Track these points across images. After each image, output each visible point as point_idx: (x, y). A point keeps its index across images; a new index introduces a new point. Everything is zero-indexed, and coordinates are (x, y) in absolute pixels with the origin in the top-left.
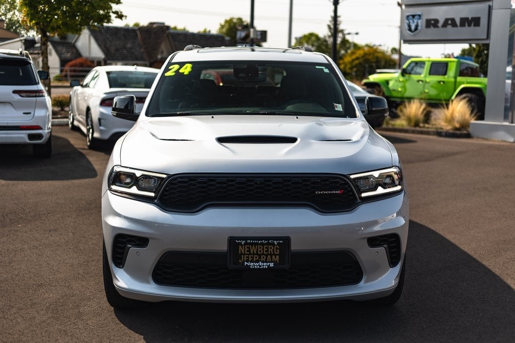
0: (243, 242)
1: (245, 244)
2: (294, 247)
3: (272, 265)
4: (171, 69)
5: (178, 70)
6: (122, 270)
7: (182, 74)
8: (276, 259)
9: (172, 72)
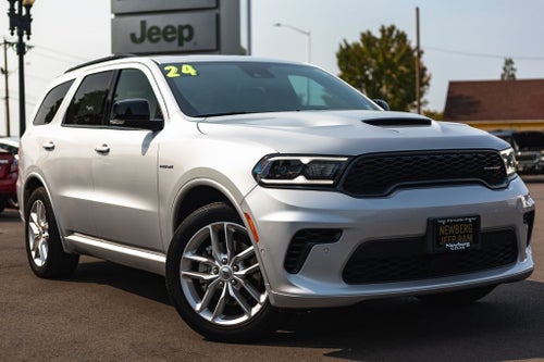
0: (444, 222)
1: (447, 223)
2: (484, 225)
3: (468, 245)
4: (169, 71)
5: (179, 71)
6: (298, 275)
7: (190, 75)
8: (470, 238)
9: (173, 73)
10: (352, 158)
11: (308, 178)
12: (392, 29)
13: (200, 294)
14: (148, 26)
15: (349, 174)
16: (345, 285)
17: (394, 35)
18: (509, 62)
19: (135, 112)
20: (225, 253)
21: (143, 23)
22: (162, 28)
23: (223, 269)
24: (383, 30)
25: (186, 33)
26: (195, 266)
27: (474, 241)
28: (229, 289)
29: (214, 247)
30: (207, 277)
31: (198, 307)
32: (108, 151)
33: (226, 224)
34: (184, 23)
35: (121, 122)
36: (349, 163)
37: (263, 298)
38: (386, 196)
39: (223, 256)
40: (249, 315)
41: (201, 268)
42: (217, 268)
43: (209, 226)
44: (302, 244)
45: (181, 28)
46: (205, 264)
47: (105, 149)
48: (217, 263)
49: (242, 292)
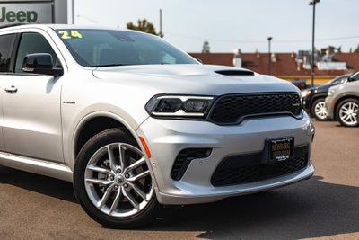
0: (275, 142)
1: (277, 143)
3: (288, 157)
4: (62, 35)
5: (70, 35)
6: (180, 181)
7: (77, 37)
8: (289, 152)
9: (65, 36)
10: (216, 98)
11: (186, 111)
12: (145, 22)
13: (100, 195)
14: (7, 11)
15: (215, 109)
16: (213, 188)
17: (146, 26)
18: (206, 43)
19: (39, 63)
20: (119, 164)
21: (4, 9)
22: (16, 13)
23: (118, 177)
24: (139, 22)
25: (32, 17)
26: (95, 175)
27: (291, 155)
28: (122, 191)
29: (111, 161)
30: (105, 183)
31: (99, 204)
32: (16, 91)
33: (120, 144)
34: (31, 10)
35: (32, 70)
36: (214, 100)
37: (149, 197)
38: (238, 124)
39: (118, 167)
40: (138, 209)
41: (100, 176)
42: (113, 176)
43: (107, 146)
44: (184, 159)
45: (29, 13)
46: (103, 173)
47: (13, 89)
48: (112, 172)
49: (132, 193)
